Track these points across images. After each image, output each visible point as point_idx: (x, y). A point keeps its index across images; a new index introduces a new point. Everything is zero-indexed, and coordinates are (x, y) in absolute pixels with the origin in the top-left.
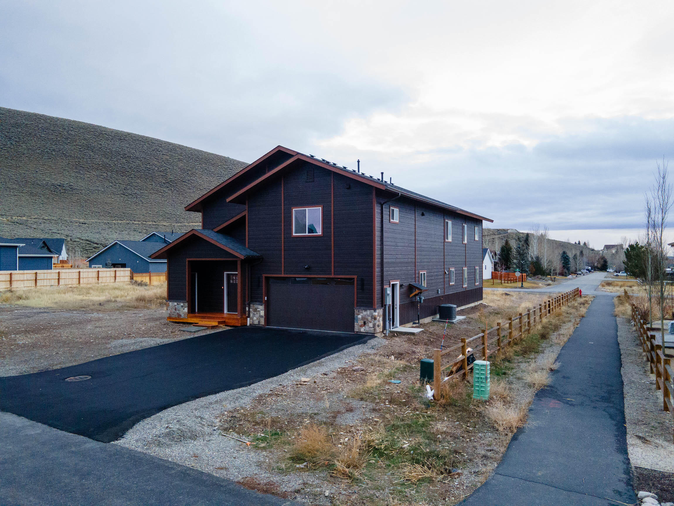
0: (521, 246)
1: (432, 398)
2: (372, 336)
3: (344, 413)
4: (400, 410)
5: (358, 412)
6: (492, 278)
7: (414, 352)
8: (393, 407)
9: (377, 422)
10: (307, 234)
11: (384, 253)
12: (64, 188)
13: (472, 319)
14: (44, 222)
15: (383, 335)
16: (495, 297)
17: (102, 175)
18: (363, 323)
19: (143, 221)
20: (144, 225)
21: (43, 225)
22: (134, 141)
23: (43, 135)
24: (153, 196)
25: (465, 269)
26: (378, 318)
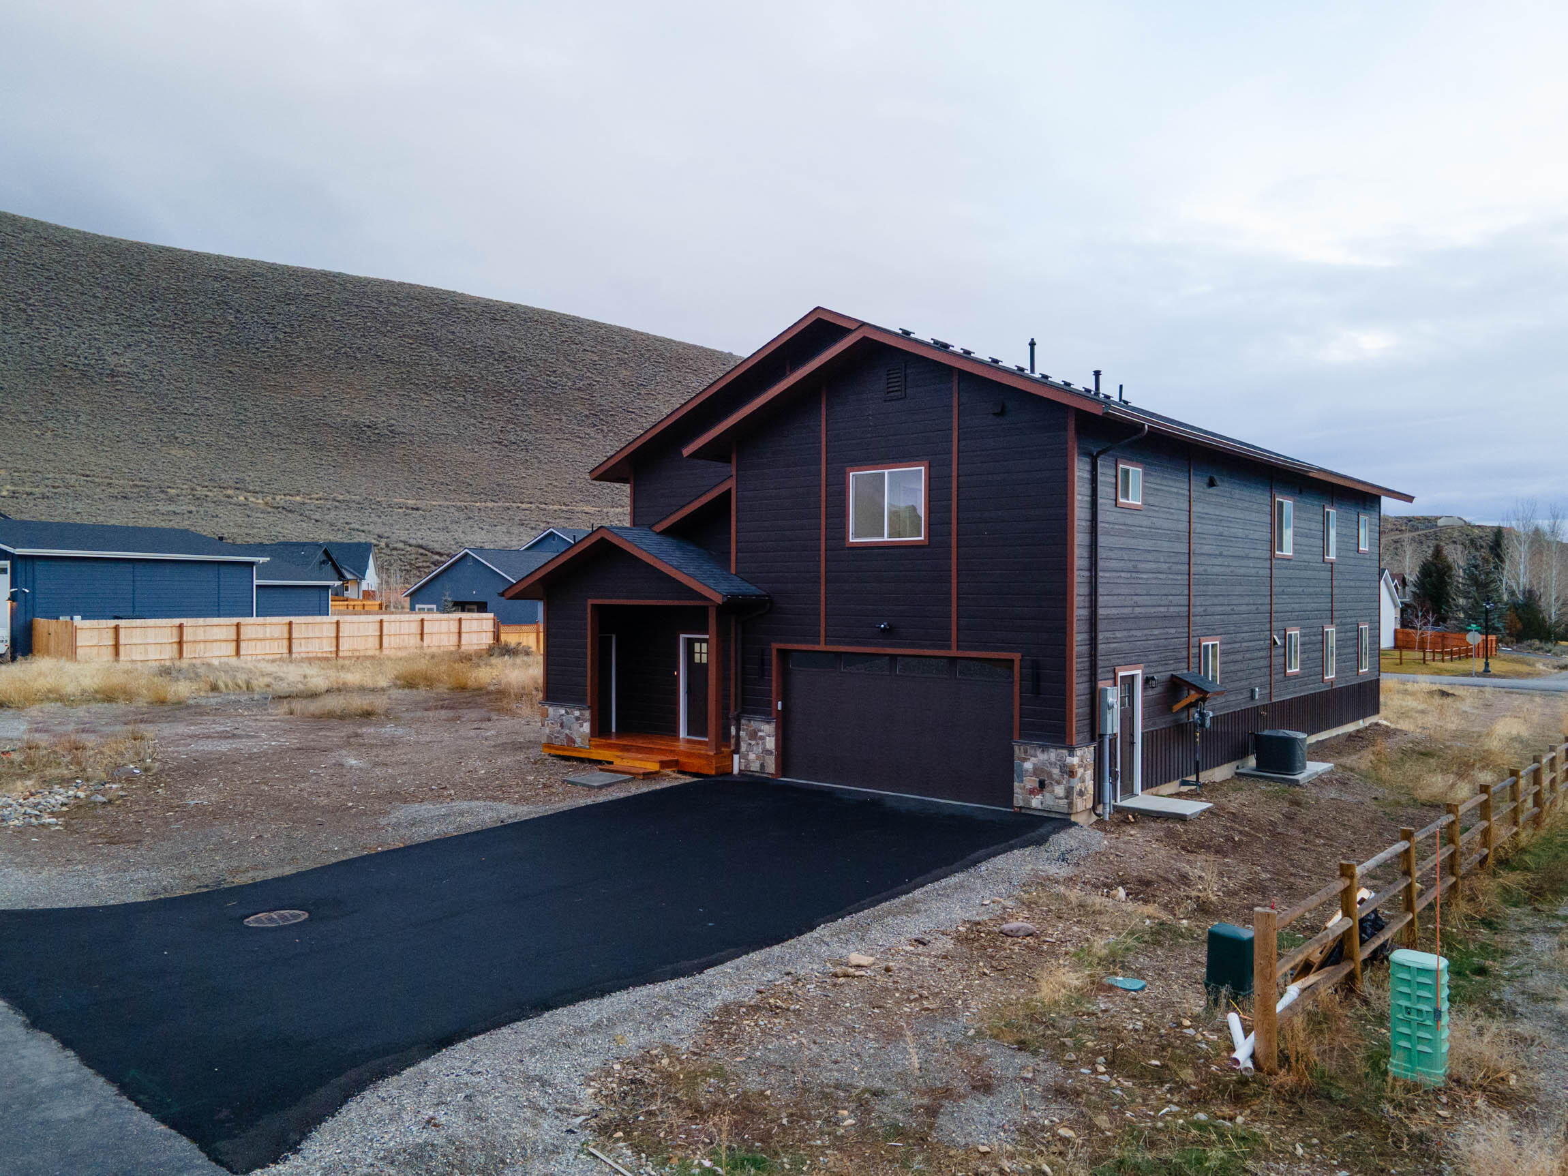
0: (1480, 562)
1: (1250, 1064)
2: (1064, 822)
3: (964, 1096)
4: (1144, 1100)
5: (1006, 1096)
6: (1396, 647)
7: (1184, 878)
8: (1121, 1085)
9: (1065, 1141)
10: (886, 539)
11: (1100, 590)
12: (377, 431)
13: (1352, 770)
14: (336, 507)
15: (1094, 818)
16: (1410, 702)
17: (454, 401)
18: (1037, 785)
19: (541, 503)
20: (542, 512)
21: (333, 513)
22: (522, 323)
23: (338, 318)
24: (563, 445)
25: (1330, 629)
26: (1080, 771)
